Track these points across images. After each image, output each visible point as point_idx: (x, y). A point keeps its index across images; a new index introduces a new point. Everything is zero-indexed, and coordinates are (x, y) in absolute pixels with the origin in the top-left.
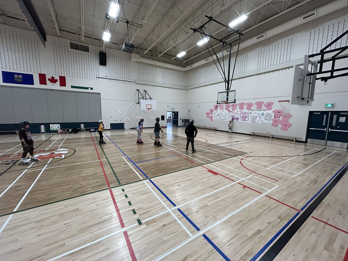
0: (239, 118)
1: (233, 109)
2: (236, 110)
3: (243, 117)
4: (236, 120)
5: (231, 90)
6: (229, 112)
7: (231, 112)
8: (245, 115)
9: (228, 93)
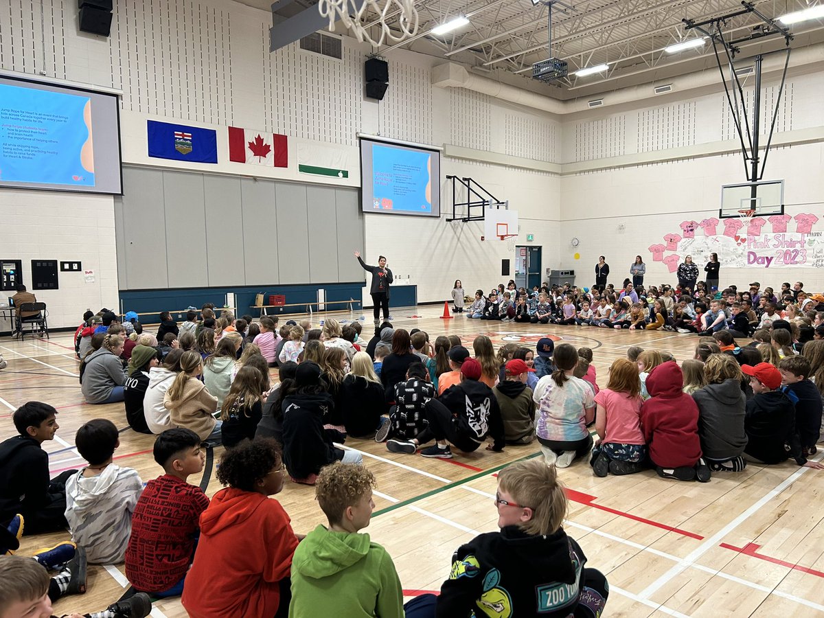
0: (772, 258)
1: (749, 233)
2: (763, 235)
3: (786, 253)
4: (764, 263)
5: (763, 180)
6: (739, 241)
7: (744, 240)
8: (792, 249)
9: (754, 188)
